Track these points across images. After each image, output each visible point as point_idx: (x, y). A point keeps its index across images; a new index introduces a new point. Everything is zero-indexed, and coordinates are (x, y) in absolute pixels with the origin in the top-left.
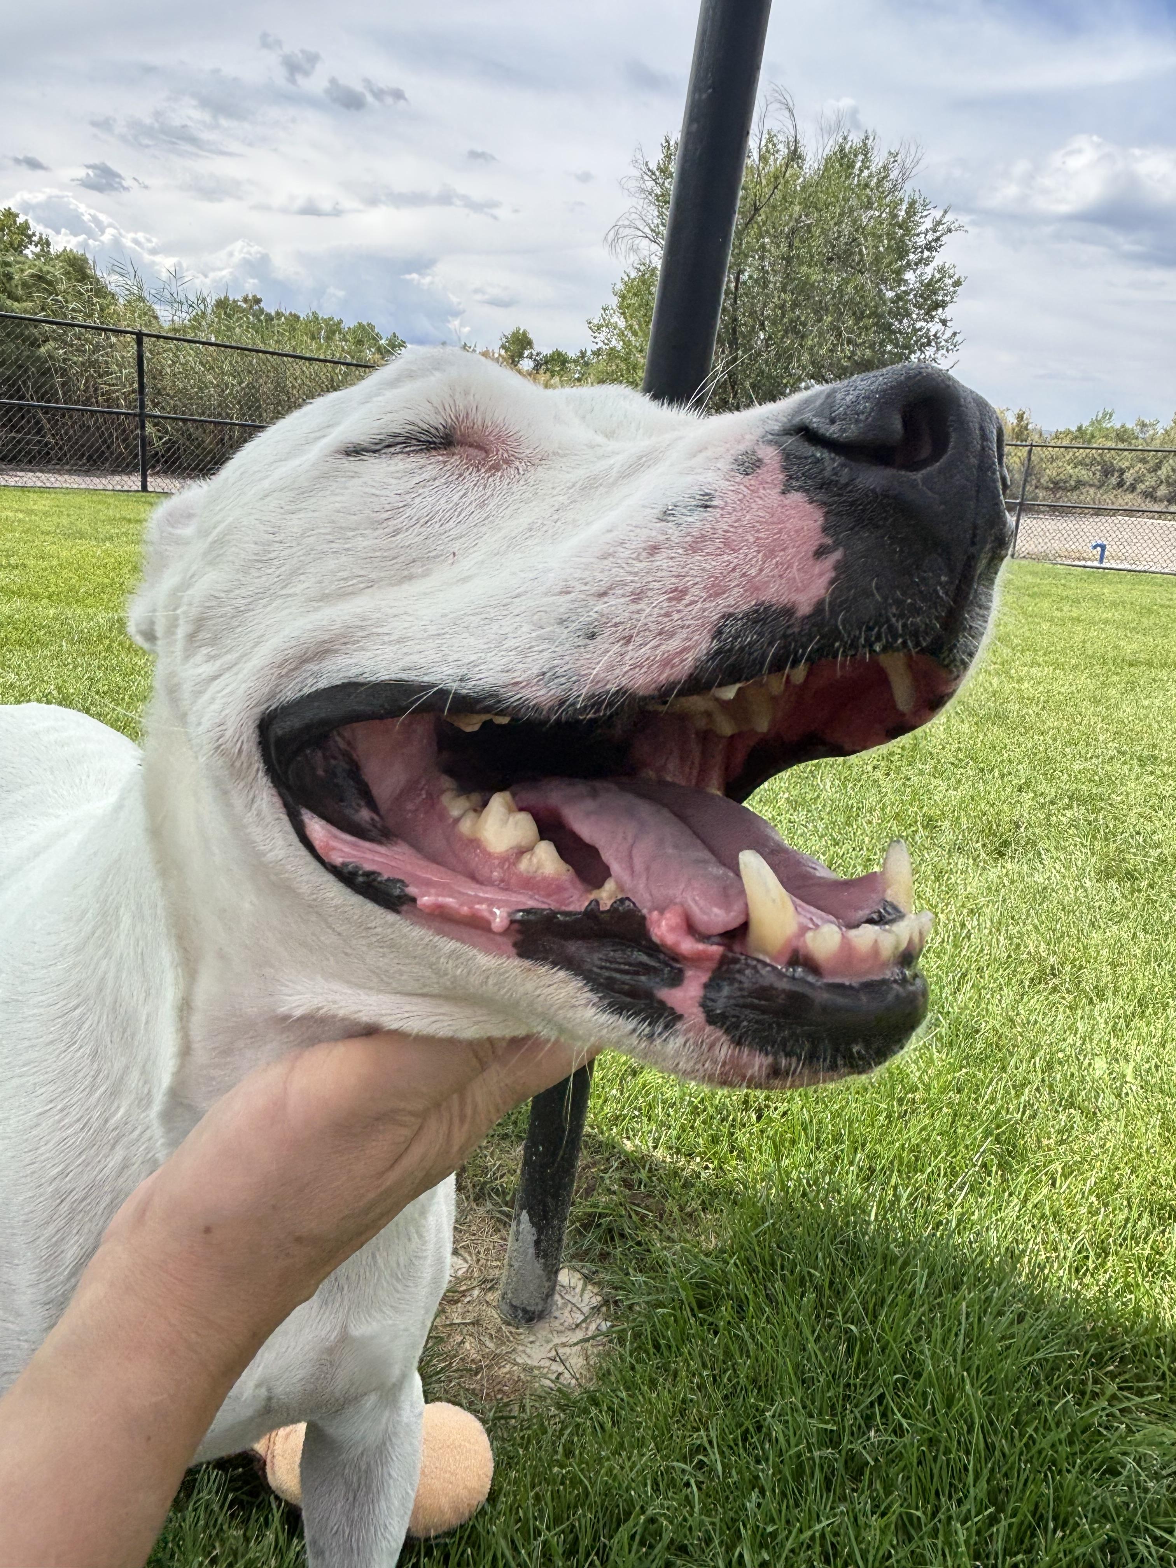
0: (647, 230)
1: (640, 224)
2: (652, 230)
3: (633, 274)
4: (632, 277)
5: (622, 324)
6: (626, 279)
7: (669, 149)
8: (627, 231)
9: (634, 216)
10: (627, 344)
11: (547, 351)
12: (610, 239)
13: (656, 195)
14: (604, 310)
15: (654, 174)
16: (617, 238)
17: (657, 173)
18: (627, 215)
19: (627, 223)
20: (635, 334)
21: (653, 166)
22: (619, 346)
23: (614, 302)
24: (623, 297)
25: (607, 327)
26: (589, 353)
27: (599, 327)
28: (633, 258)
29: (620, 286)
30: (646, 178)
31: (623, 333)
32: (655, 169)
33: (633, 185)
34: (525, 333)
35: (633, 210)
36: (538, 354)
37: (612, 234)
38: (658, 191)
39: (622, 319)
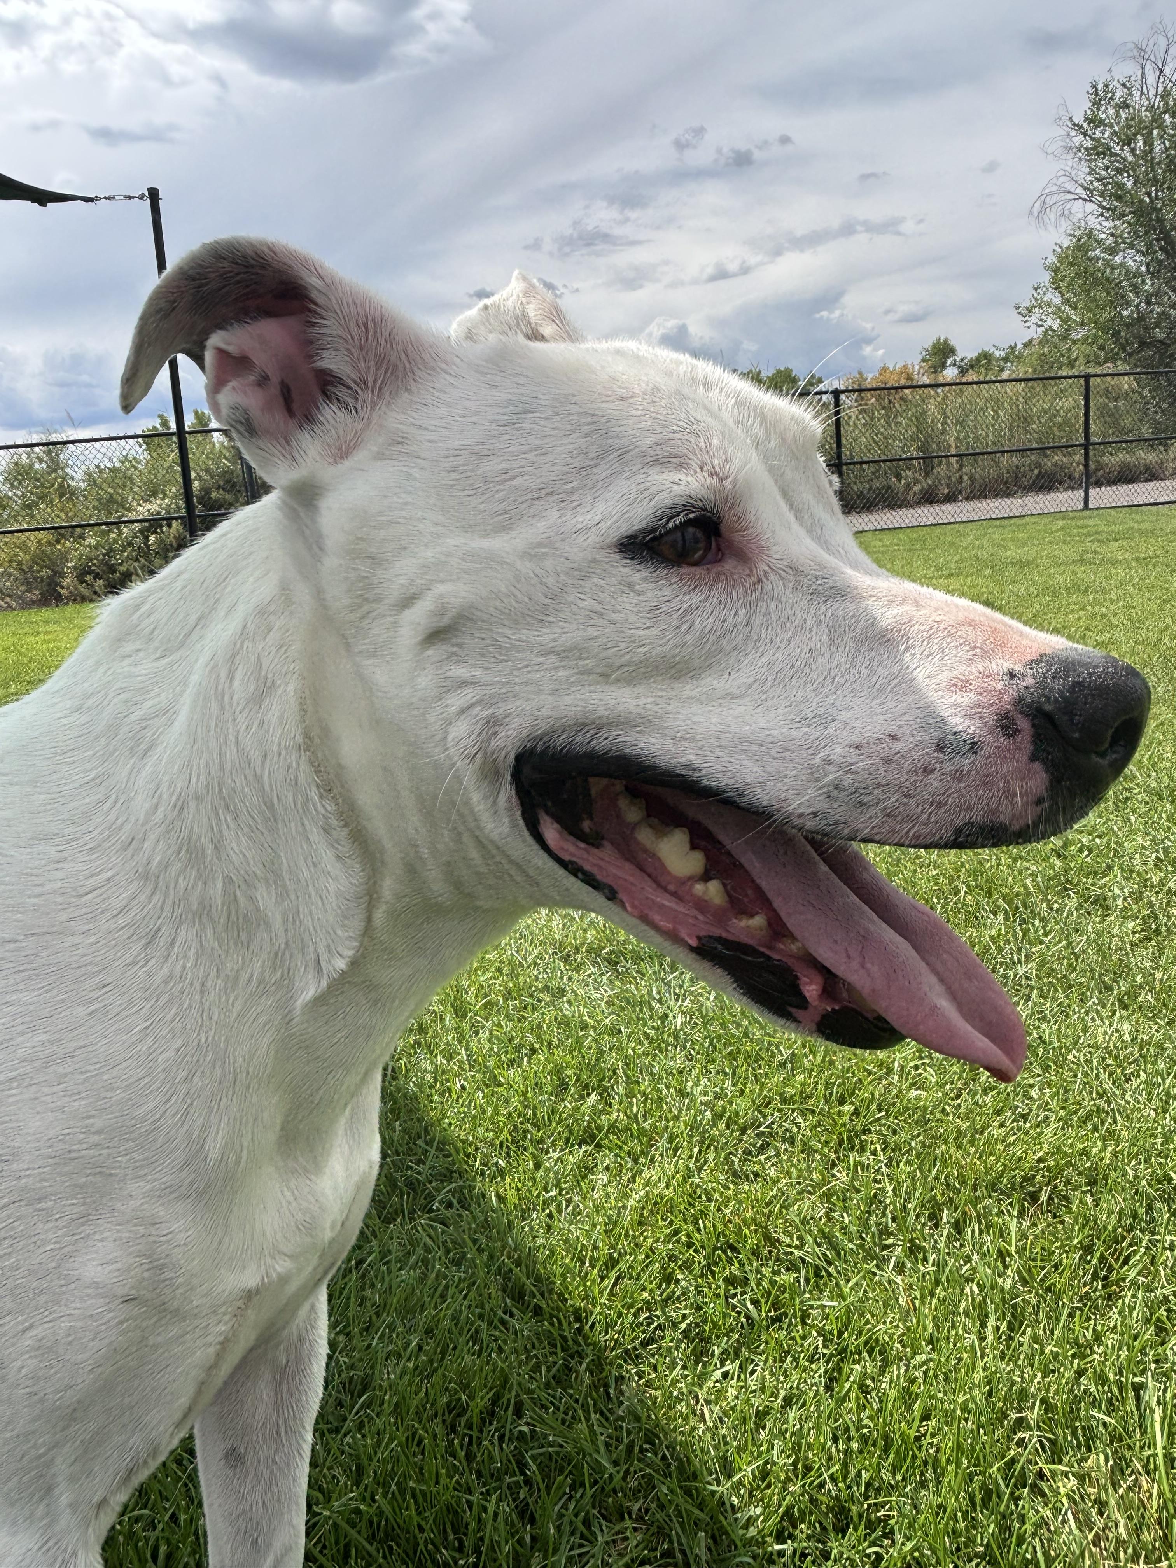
0: (1080, 190)
1: (1070, 186)
2: (1085, 189)
3: (1066, 243)
4: (1065, 245)
5: (1057, 300)
6: (1059, 250)
7: (1097, 94)
8: (1055, 198)
9: (1062, 179)
10: (1066, 320)
11: (971, 354)
12: (1036, 211)
13: (1087, 149)
14: (1036, 289)
15: (1081, 127)
16: (1044, 208)
17: (1085, 125)
18: (1054, 181)
19: (1055, 188)
20: (1074, 307)
21: (1079, 119)
22: (1056, 324)
23: (1046, 278)
24: (1056, 270)
25: (1040, 306)
26: (1019, 346)
27: (1030, 310)
28: (1066, 226)
29: (1052, 259)
30: (1073, 133)
31: (1059, 309)
32: (1081, 123)
33: (1056, 147)
34: (946, 342)
35: (1063, 173)
36: (962, 360)
37: (1038, 204)
38: (1089, 144)
39: (1057, 295)
